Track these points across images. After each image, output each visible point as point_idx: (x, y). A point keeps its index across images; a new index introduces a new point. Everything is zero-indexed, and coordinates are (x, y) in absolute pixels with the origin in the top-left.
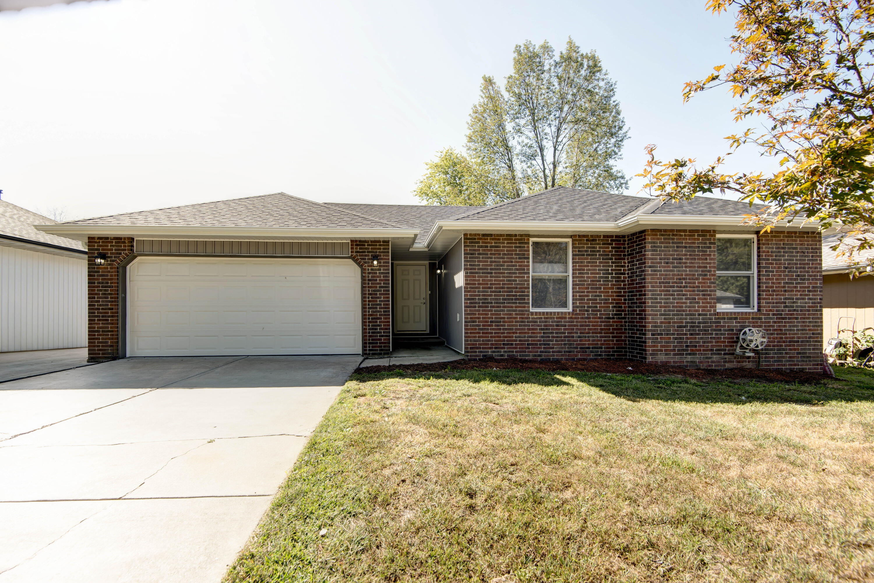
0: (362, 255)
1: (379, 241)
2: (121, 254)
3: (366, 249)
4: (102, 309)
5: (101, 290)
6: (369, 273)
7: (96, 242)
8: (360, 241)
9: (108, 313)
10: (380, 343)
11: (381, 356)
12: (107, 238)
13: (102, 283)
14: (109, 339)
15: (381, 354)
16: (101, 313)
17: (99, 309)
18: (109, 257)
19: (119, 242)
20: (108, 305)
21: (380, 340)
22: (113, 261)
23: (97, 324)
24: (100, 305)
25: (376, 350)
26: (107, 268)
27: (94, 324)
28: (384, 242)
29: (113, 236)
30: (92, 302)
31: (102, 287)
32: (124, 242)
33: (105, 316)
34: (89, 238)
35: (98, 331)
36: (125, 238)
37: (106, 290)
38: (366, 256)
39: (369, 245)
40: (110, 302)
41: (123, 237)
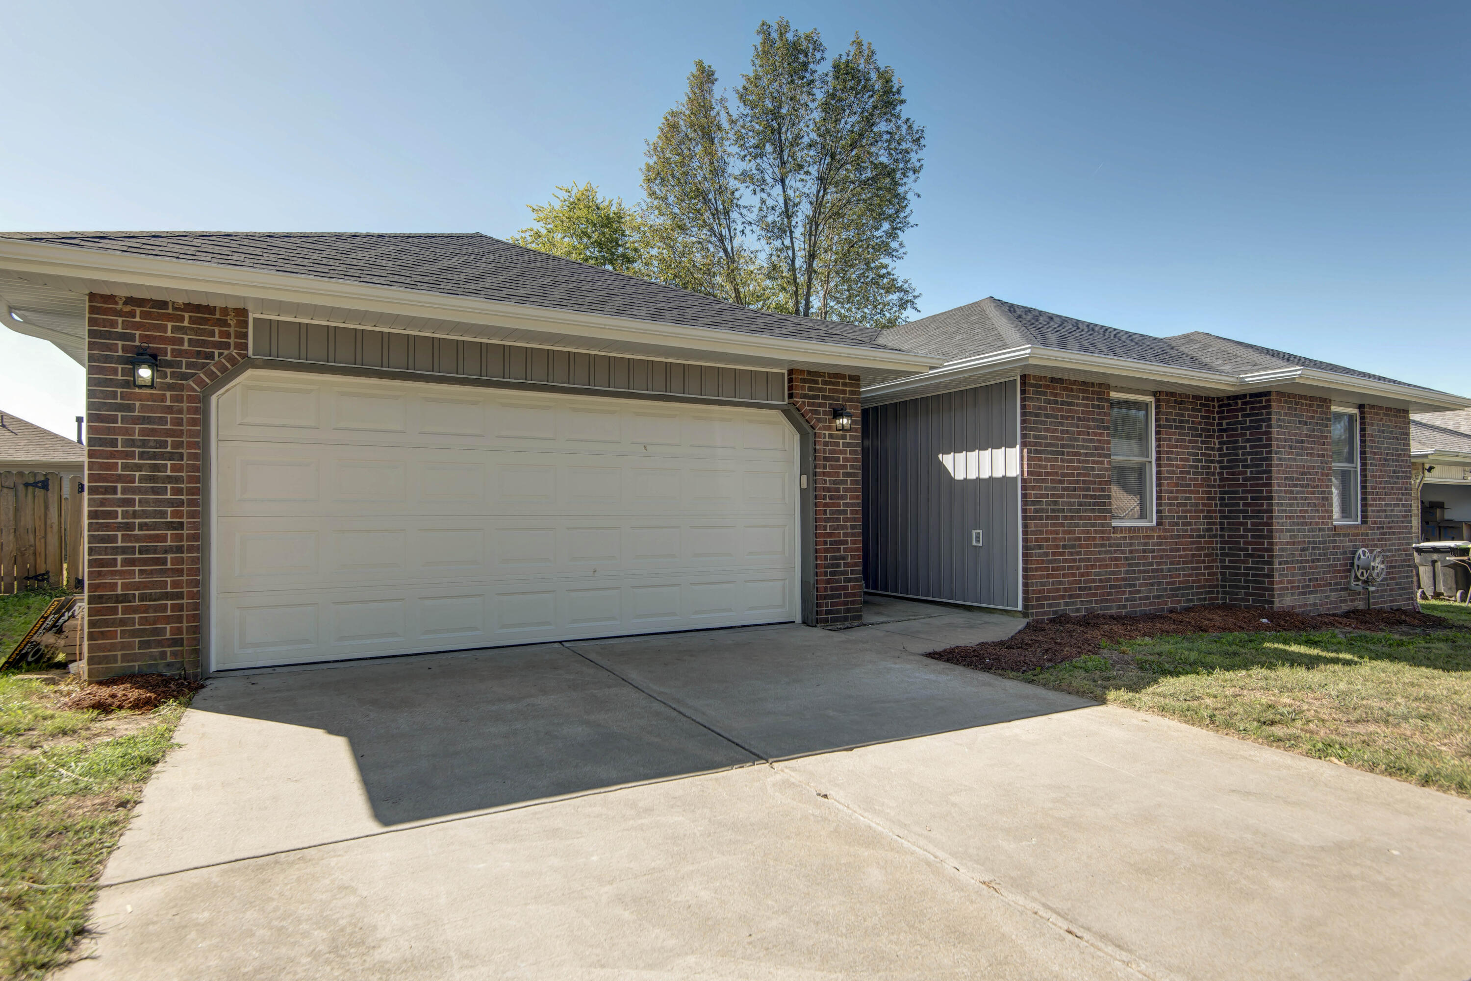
0: (813, 404)
1: (843, 376)
2: (211, 356)
3: (820, 390)
4: (142, 527)
5: (139, 467)
6: (826, 444)
7: (120, 313)
8: (809, 373)
9: (164, 538)
10: (846, 596)
11: (847, 624)
12: (163, 304)
13: (144, 444)
14: (168, 620)
15: (846, 619)
16: (137, 539)
17: (129, 527)
18: (170, 364)
19: (205, 321)
20: (163, 514)
21: (845, 588)
22: (185, 377)
23: (121, 574)
24: (135, 515)
25: (839, 611)
26: (163, 398)
27: (113, 573)
28: (852, 377)
29: (181, 300)
30: (102, 503)
31: (142, 456)
32: (224, 323)
33: (155, 550)
34: (92, 296)
35: (125, 598)
36: (225, 310)
37: (155, 468)
38: (820, 405)
39: (825, 383)
40: (171, 503)
41: (218, 303)
